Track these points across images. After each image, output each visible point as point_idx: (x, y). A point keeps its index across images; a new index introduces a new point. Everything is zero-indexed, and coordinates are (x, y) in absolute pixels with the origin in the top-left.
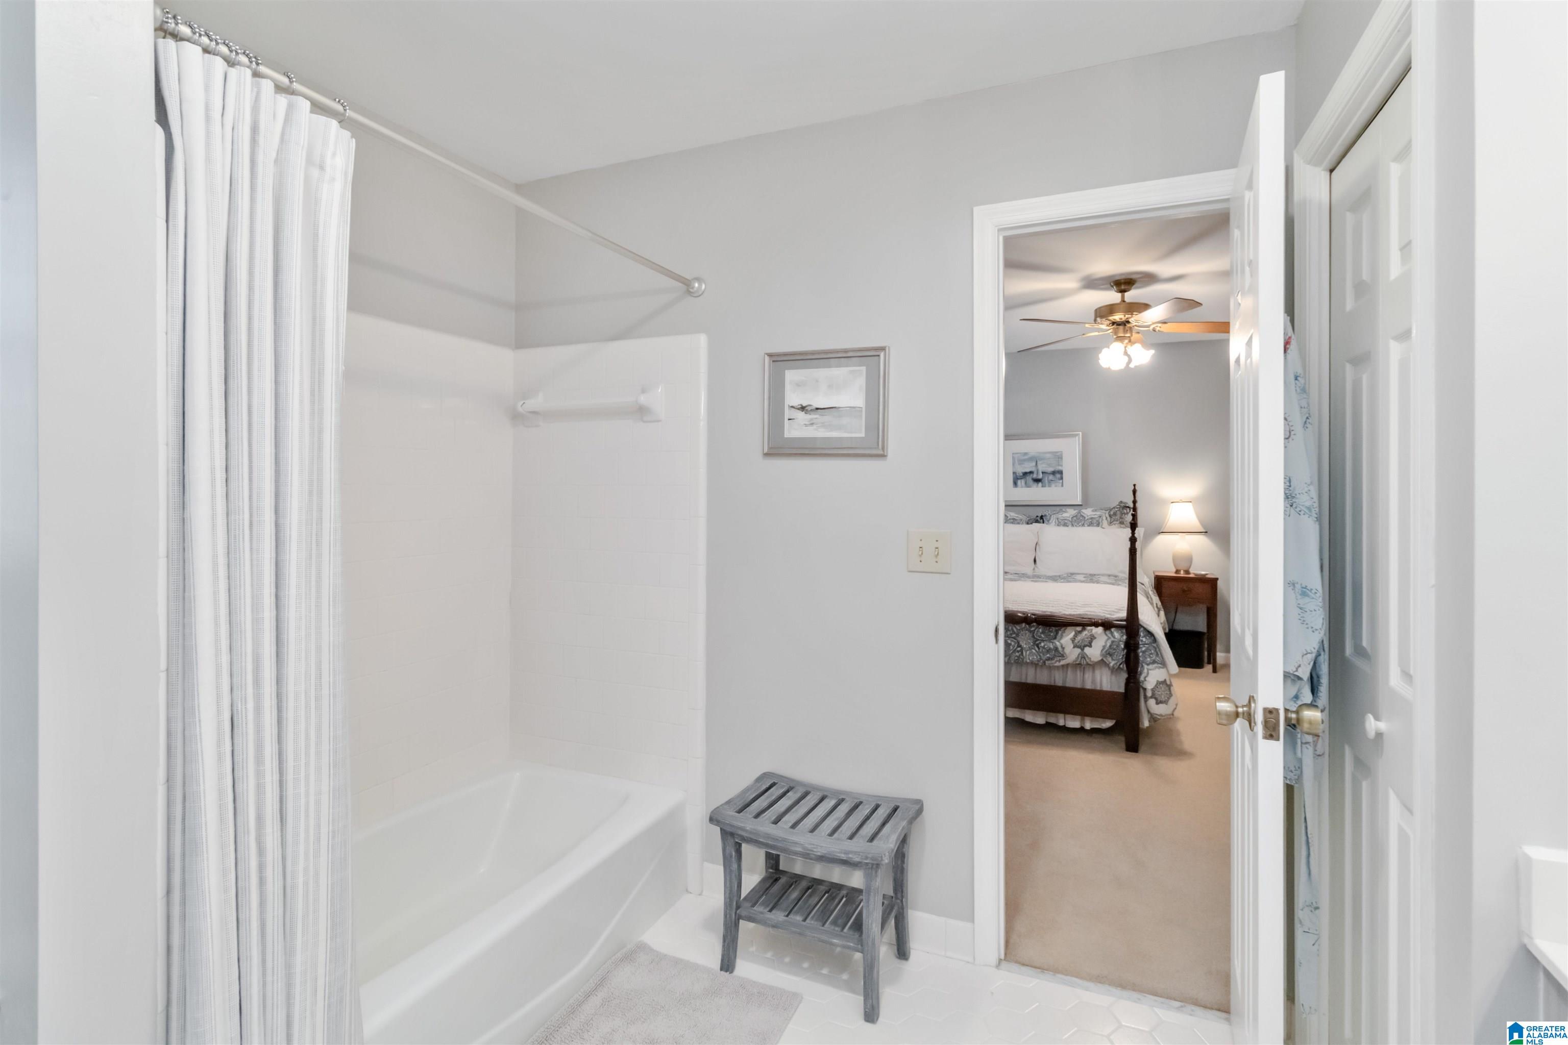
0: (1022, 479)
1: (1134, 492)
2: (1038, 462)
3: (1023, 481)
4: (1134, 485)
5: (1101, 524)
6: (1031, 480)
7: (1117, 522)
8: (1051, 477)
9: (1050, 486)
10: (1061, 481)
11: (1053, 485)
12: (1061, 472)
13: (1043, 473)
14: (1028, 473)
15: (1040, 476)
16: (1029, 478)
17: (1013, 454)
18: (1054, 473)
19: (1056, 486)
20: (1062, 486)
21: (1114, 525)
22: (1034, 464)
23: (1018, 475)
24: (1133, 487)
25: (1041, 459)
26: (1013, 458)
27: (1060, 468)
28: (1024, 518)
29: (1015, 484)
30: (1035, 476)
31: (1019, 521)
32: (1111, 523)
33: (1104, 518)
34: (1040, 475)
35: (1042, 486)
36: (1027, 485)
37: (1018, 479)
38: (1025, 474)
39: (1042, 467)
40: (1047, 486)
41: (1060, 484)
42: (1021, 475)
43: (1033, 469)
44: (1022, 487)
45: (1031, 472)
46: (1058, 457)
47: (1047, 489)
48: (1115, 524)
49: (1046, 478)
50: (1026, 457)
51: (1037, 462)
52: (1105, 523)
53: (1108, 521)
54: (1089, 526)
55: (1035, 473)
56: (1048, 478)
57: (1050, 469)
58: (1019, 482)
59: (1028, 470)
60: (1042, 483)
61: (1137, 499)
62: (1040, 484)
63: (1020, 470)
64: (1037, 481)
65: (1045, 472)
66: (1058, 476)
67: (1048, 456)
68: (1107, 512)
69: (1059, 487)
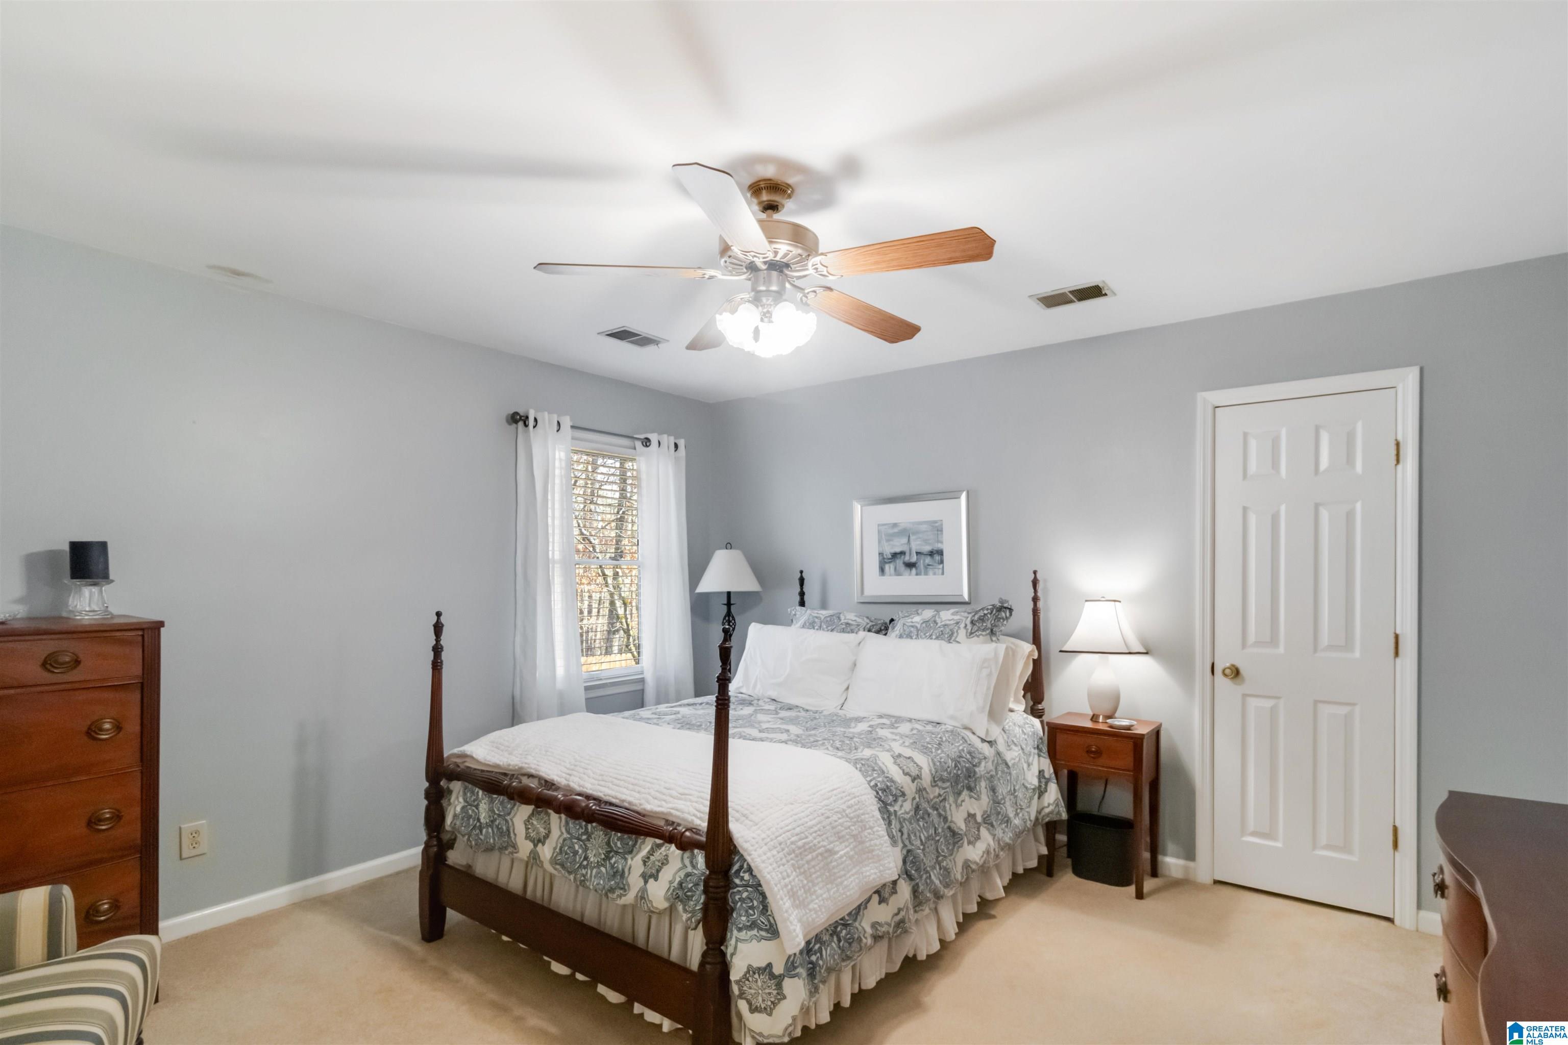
0: (890, 562)
1: (1035, 583)
2: (912, 538)
3: (892, 566)
4: (1035, 572)
5: (955, 635)
6: (901, 562)
7: (984, 633)
8: (928, 560)
9: (926, 574)
10: (941, 566)
11: (931, 572)
12: (940, 553)
13: (918, 553)
14: (899, 554)
15: (914, 559)
16: (899, 562)
17: (879, 525)
18: (931, 554)
19: (935, 574)
20: (943, 574)
21: (976, 638)
22: (905, 540)
23: (885, 557)
24: (1033, 576)
25: (915, 533)
26: (879, 532)
27: (939, 546)
28: (864, 622)
29: (882, 570)
30: (907, 558)
31: (853, 627)
32: (971, 633)
33: (962, 625)
34: (913, 556)
35: (917, 574)
36: (897, 573)
37: (886, 563)
38: (895, 555)
39: (916, 545)
40: (923, 573)
41: (940, 571)
42: (890, 557)
43: (905, 548)
44: (890, 575)
45: (902, 553)
46: (937, 528)
47: (922, 578)
48: (978, 636)
49: (922, 561)
50: (896, 530)
51: (909, 536)
52: (962, 633)
53: (967, 630)
54: (937, 638)
55: (907, 554)
56: (924, 561)
57: (927, 548)
58: (887, 567)
59: (898, 550)
60: (916, 569)
61: (1039, 594)
62: (914, 570)
63: (888, 550)
64: (910, 565)
65: (920, 553)
66: (937, 558)
67: (924, 527)
68: (970, 616)
69: (938, 575)
